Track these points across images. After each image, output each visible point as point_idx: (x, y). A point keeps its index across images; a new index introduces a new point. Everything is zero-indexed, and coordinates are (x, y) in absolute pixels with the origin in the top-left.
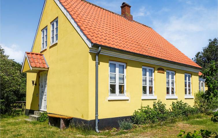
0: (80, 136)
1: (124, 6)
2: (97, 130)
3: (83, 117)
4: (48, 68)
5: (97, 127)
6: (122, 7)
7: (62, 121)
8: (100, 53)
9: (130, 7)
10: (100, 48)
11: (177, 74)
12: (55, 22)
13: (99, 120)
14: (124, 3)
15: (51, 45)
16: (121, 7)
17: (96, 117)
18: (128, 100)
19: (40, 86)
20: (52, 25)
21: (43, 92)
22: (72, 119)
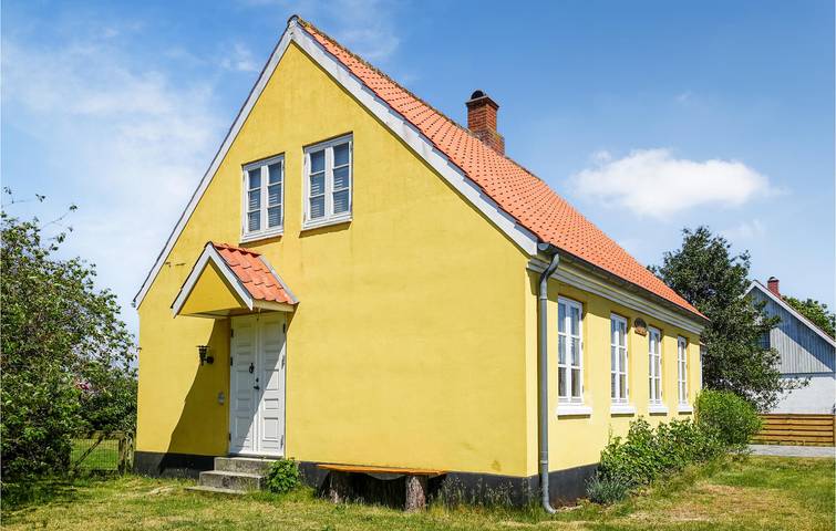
0: (510, 524)
1: (479, 103)
2: (551, 509)
3: (499, 470)
4: (295, 306)
5: (546, 498)
6: (471, 106)
7: (418, 483)
8: (552, 276)
9: (495, 107)
10: (557, 257)
11: (665, 337)
12: (332, 149)
13: (552, 476)
14: (478, 94)
15: (304, 226)
16: (468, 104)
17: (541, 466)
18: (588, 416)
19: (233, 369)
20: (313, 156)
21: (257, 388)
22: (444, 476)
